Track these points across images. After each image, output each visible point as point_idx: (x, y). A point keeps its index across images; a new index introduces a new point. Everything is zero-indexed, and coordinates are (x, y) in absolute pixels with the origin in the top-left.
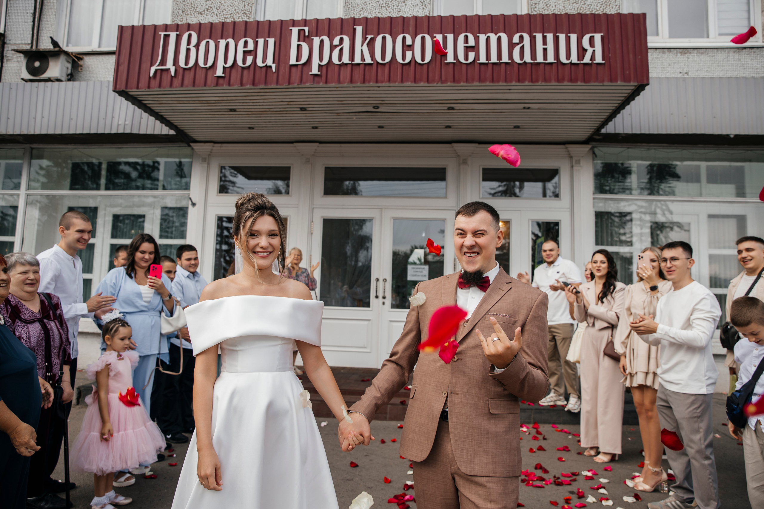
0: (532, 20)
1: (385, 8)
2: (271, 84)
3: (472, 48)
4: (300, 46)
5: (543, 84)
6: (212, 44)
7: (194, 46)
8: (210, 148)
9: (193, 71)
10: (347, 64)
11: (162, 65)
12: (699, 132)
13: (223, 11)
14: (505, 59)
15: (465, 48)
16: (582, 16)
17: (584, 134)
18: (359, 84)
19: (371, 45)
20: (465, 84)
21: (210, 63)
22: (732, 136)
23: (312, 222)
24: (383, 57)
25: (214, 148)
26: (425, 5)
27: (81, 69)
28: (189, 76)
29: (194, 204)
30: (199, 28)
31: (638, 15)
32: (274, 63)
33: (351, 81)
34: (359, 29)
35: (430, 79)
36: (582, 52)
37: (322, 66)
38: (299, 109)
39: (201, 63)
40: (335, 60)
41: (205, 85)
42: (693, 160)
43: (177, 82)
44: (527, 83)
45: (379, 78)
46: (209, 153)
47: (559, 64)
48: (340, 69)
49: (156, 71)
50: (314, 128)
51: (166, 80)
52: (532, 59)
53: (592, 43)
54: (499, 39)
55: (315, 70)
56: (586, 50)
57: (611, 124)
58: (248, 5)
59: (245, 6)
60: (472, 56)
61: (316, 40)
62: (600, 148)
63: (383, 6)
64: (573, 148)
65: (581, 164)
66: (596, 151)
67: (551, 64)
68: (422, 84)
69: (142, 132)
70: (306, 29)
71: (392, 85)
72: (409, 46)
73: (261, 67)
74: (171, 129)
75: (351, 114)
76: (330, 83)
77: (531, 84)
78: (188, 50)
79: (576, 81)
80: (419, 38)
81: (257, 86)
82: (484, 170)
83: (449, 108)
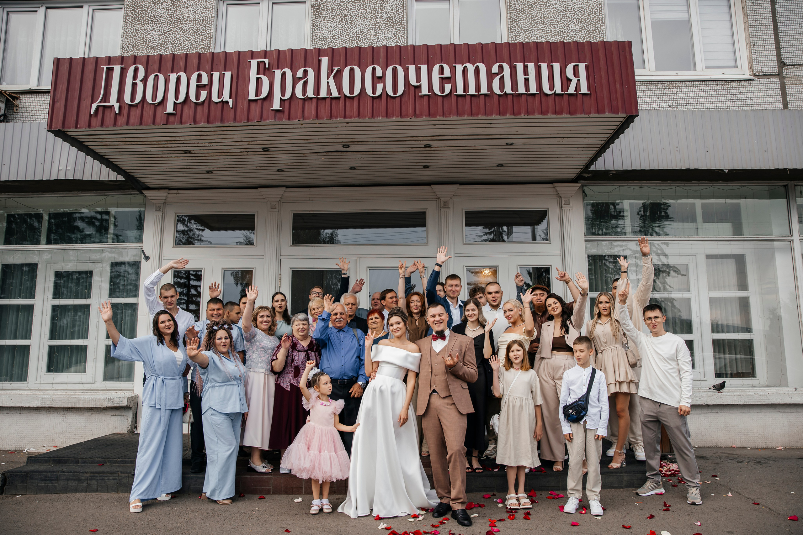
0: (512, 49)
1: (355, 42)
2: (228, 122)
3: (448, 79)
4: (260, 79)
5: (526, 116)
6: (161, 78)
7: (141, 81)
8: (165, 195)
9: (140, 107)
10: (311, 98)
11: (105, 102)
12: (692, 167)
13: (178, 47)
14: (484, 90)
15: (441, 79)
16: (564, 44)
17: (572, 173)
18: (325, 120)
19: (338, 77)
20: (442, 118)
21: (159, 98)
22: (726, 171)
23: (280, 274)
24: (352, 90)
25: (169, 195)
26: (399, 38)
27: (17, 110)
28: (135, 114)
29: (147, 258)
30: (147, 61)
31: (623, 43)
32: (230, 98)
33: (317, 117)
34: (325, 61)
35: (403, 114)
36: (566, 82)
37: (285, 100)
38: (261, 150)
39: (149, 99)
40: (299, 94)
41: (154, 124)
42: (688, 197)
43: (122, 120)
44: (508, 116)
45: (347, 113)
46: (163, 201)
47: (542, 95)
48: (304, 104)
49: (98, 107)
50: (279, 170)
51: (109, 118)
52: (512, 91)
53: (576, 72)
54: (477, 70)
55: (276, 105)
56: (571, 80)
57: (600, 160)
58: (206, 39)
59: (202, 40)
60: (448, 87)
61: (278, 73)
62: (590, 187)
63: (353, 39)
64: (561, 188)
65: (571, 204)
66: (586, 189)
67: (533, 95)
68: (395, 119)
69: (87, 177)
70: (267, 61)
71: (361, 120)
72: (380, 78)
73: (217, 103)
74: (119, 174)
75: (319, 154)
76: (293, 119)
77: (513, 117)
78: (134, 85)
79: (561, 113)
80: (390, 70)
81: (212, 123)
82: (467, 213)
83: (426, 146)
